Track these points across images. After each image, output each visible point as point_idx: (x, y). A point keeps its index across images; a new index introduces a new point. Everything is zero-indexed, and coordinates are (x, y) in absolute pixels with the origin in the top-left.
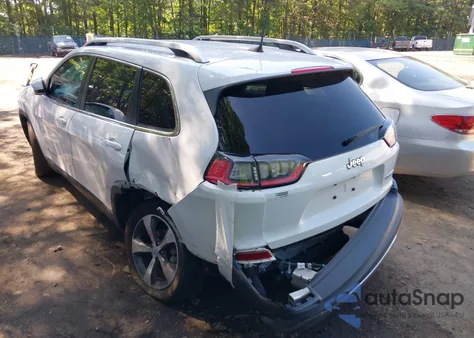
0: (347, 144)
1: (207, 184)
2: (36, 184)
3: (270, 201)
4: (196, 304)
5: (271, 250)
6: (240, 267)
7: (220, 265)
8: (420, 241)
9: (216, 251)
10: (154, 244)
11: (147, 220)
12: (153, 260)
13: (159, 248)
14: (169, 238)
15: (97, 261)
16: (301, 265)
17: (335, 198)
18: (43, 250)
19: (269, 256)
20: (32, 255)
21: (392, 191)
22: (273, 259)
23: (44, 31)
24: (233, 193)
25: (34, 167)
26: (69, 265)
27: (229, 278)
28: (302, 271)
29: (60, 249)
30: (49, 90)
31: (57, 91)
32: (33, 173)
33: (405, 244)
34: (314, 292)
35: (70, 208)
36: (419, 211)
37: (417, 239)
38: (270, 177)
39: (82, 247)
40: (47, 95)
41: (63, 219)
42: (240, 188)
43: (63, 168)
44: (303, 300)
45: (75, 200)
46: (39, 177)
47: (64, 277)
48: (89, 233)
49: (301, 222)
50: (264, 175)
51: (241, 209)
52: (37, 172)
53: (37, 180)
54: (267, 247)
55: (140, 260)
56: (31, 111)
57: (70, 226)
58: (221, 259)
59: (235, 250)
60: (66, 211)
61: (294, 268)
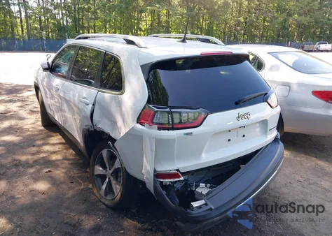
0: (238, 104)
1: (139, 126)
2: (41, 130)
3: (179, 138)
4: (134, 211)
5: (181, 173)
6: (158, 183)
7: (147, 181)
8: (301, 179)
9: (143, 171)
10: (108, 169)
11: (105, 153)
12: (107, 179)
13: (111, 171)
14: (117, 165)
15: (72, 180)
16: (202, 185)
17: (229, 140)
18: (38, 171)
19: (179, 177)
20: (31, 174)
21: (276, 140)
22: (182, 178)
23: (61, 36)
24: (154, 131)
25: (40, 119)
26: (54, 181)
27: (152, 191)
28: (203, 189)
29: (50, 171)
30: (52, 69)
31: (57, 69)
32: (40, 123)
33: (289, 181)
34: (208, 203)
35: (61, 146)
36: (303, 159)
37: (298, 178)
38: (180, 122)
39: (64, 171)
40: (51, 72)
41: (54, 152)
42: (159, 129)
43: (57, 119)
44: (200, 207)
45: (64, 141)
46: (43, 126)
47: (49, 188)
48: (70, 162)
49: (203, 155)
50: (177, 121)
51: (160, 143)
52: (42, 123)
53: (43, 128)
54: (178, 170)
55: (99, 180)
56: (40, 82)
57: (59, 157)
58: (146, 177)
59: (155, 171)
60: (57, 148)
61: (197, 186)
